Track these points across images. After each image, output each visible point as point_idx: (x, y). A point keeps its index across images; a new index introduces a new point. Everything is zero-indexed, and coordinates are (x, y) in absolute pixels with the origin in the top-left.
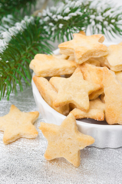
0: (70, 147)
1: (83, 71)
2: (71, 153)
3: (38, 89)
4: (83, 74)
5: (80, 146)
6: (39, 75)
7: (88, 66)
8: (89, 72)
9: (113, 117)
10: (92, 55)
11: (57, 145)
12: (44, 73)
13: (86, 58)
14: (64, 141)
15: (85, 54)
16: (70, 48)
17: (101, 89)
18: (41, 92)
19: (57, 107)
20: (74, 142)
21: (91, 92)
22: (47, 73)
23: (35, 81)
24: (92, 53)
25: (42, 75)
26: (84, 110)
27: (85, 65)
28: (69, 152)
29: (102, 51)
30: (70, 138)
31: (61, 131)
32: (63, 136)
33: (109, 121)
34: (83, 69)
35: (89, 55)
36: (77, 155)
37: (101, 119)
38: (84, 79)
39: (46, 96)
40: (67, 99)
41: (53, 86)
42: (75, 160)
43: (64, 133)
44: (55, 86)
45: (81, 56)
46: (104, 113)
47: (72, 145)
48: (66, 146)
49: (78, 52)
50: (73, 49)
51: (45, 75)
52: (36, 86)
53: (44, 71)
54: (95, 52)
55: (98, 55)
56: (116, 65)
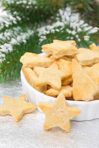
0: (63, 117)
1: (58, 64)
2: (63, 122)
3: (25, 76)
4: (58, 67)
5: (70, 116)
6: (27, 66)
7: (63, 61)
8: (63, 65)
9: (78, 95)
10: (65, 53)
11: (53, 117)
12: (30, 65)
13: (61, 54)
14: (58, 114)
15: (60, 51)
16: (50, 48)
17: (70, 77)
18: (27, 78)
19: (37, 86)
20: (66, 113)
21: (63, 78)
22: (32, 65)
23: (23, 71)
24: (66, 51)
25: (28, 66)
26: (57, 89)
27: (60, 60)
28: (62, 122)
29: (73, 50)
30: (63, 111)
31: (55, 107)
32: (57, 110)
33: (75, 98)
34: (59, 63)
35: (63, 53)
36: (68, 123)
37: (69, 95)
38: (59, 69)
39: (30, 81)
40: (45, 81)
41: (36, 73)
42: (67, 127)
43: (58, 108)
44: (37, 73)
45: (57, 53)
46: (72, 92)
47: (64, 116)
48: (60, 117)
49: (56, 50)
50: (52, 49)
51: (31, 66)
52: (24, 74)
53: (30, 64)
54: (68, 51)
55: (70, 53)
56: (83, 60)
